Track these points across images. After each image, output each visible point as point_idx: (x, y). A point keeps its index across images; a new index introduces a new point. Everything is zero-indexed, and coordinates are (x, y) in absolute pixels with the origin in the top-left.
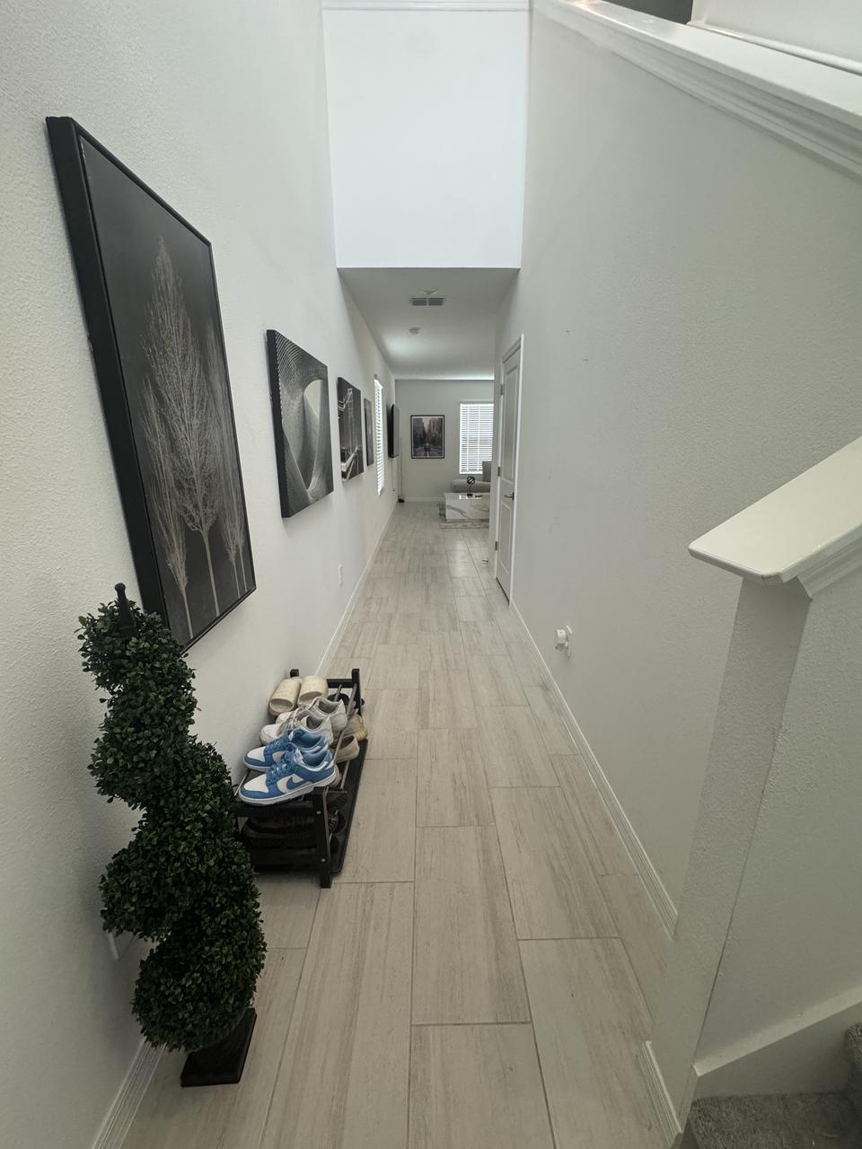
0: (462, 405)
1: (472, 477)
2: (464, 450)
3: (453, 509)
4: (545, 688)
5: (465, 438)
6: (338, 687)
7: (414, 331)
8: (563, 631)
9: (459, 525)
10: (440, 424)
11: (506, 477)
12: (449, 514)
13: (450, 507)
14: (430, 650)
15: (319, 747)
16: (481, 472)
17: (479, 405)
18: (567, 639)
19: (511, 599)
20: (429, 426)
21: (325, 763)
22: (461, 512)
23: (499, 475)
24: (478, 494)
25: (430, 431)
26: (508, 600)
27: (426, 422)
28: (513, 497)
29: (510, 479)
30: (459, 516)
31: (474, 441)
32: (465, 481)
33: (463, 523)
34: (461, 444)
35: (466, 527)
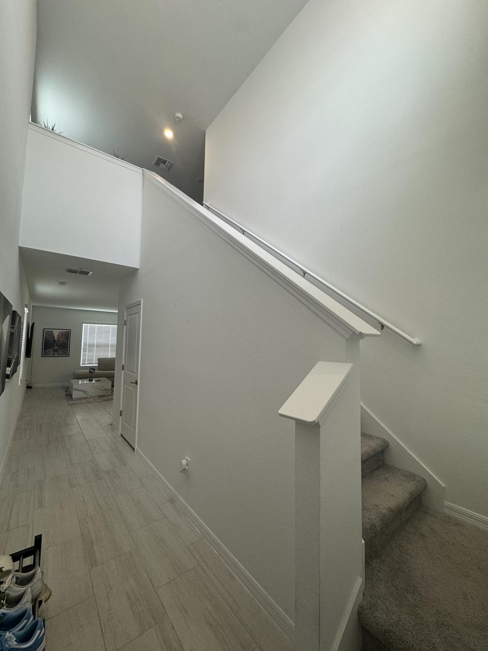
0: (84, 324)
1: (93, 369)
2: (85, 351)
3: (78, 390)
4: (172, 501)
5: (85, 344)
6: (19, 559)
7: (62, 283)
8: (184, 460)
9: (83, 401)
10: (67, 335)
11: (128, 370)
12: (75, 395)
13: (76, 390)
14: (84, 501)
15: (25, 621)
16: (97, 365)
17: (96, 325)
18: (187, 465)
19: (136, 448)
20: (58, 336)
21: (38, 632)
22: (84, 392)
23: (123, 369)
24: (97, 379)
25: (58, 338)
26: (134, 449)
27: (56, 334)
28: (136, 383)
29: (134, 373)
30: (83, 395)
31: (91, 346)
32: (88, 371)
33: (86, 400)
34: (82, 347)
35: (89, 402)
